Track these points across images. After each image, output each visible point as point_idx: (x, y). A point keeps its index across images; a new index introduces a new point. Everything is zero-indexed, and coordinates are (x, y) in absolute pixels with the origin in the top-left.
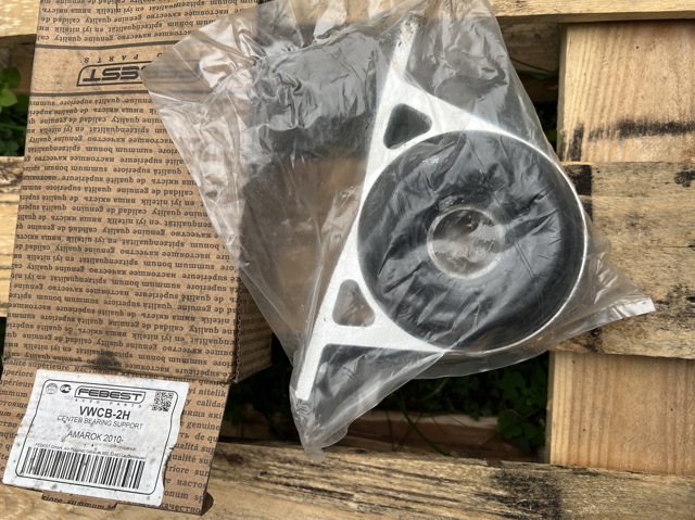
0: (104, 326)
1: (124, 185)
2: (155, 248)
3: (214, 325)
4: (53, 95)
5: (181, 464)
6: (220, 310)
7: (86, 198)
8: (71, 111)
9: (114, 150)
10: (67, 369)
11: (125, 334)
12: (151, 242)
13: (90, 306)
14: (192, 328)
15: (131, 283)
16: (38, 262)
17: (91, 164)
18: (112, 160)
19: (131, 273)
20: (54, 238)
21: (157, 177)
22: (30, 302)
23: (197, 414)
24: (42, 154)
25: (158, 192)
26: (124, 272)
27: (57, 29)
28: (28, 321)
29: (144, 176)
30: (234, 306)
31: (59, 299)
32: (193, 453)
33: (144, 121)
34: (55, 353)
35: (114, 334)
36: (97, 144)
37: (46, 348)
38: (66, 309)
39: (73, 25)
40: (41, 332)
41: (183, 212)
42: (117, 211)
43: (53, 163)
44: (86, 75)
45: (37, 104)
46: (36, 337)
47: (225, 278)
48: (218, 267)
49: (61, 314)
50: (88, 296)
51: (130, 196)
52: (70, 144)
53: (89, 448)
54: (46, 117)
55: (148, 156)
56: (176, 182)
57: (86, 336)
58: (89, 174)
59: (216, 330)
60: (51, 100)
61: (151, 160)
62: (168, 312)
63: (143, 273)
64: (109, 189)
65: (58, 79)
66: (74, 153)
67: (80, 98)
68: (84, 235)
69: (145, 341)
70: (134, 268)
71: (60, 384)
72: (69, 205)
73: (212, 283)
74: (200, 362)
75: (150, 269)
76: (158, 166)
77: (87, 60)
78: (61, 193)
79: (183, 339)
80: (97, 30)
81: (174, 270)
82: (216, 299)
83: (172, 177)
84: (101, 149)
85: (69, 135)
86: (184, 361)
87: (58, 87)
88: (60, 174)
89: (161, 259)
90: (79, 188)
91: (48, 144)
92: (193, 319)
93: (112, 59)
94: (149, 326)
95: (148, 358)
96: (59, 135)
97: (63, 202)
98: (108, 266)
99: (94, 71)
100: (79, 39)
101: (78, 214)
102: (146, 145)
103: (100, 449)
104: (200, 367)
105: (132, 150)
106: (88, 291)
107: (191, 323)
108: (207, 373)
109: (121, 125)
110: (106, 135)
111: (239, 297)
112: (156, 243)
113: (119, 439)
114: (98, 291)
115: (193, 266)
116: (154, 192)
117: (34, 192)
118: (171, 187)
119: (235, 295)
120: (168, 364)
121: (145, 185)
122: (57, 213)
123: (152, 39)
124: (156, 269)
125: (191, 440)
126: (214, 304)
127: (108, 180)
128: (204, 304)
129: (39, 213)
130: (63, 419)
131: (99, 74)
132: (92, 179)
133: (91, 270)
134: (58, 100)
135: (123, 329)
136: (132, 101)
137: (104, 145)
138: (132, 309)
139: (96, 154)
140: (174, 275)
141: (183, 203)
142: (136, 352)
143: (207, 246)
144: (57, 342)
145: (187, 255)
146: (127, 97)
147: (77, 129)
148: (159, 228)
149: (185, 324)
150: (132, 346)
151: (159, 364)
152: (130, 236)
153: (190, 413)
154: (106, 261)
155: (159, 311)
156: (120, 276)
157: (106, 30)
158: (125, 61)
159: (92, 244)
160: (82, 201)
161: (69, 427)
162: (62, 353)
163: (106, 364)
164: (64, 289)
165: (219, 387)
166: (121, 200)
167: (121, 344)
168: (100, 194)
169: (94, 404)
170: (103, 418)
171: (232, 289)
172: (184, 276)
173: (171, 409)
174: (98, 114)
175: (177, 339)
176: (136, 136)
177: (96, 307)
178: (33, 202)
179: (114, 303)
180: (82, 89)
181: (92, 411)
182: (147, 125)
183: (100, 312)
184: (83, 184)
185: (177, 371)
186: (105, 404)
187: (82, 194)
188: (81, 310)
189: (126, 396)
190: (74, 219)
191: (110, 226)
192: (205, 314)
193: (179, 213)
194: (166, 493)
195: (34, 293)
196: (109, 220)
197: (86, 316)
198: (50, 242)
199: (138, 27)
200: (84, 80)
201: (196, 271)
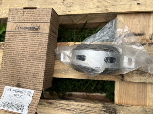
0: (18, 78)
1: (23, 51)
2: (29, 63)
3: (39, 79)
4: (10, 32)
5: (31, 107)
6: (41, 76)
7: (16, 53)
8: (14, 35)
9: (22, 44)
10: (11, 86)
11: (22, 80)
12: (28, 62)
13: (16, 74)
14: (35, 80)
15: (24, 70)
16: (6, 65)
17: (17, 46)
18: (21, 45)
19: (24, 68)
20: (9, 60)
21: (30, 49)
22: (4, 72)
23: (35, 97)
24: (8, 43)
25: (30, 52)
26: (23, 68)
27: (12, 18)
28: (4, 76)
29: (27, 49)
30: (43, 76)
31: (10, 72)
32: (34, 104)
33: (28, 38)
34: (9, 83)
35: (20, 80)
36: (18, 42)
37: (7, 82)
38: (11, 74)
39: (15, 18)
40: (6, 79)
41: (34, 56)
42: (22, 56)
43: (10, 45)
44: (17, 28)
45: (7, 33)
46: (5, 79)
47: (42, 70)
48: (41, 68)
49: (10, 75)
50: (15, 72)
51: (24, 53)
52: (13, 42)
53: (14, 102)
54: (9, 36)
55: (28, 45)
56: (33, 51)
57: (15, 80)
58: (17, 48)
59: (40, 80)
60: (10, 33)
61: (29, 46)
62: (31, 76)
63: (26, 68)
64: (20, 51)
65: (11, 29)
66: (14, 44)
67: (16, 33)
68: (15, 60)
69: (26, 82)
70: (24, 67)
71: (9, 89)
72: (12, 54)
73: (39, 71)
74: (36, 86)
75: (27, 67)
76: (30, 47)
77: (17, 25)
78: (11, 51)
79: (33, 82)
80: (19, 19)
81: (32, 68)
82: (40, 74)
83: (32, 49)
84: (19, 43)
85: (13, 40)
86: (33, 86)
87: (11, 30)
88: (11, 48)
89: (30, 66)
90: (15, 51)
91: (9, 42)
92: (35, 78)
93: (22, 25)
94: (27, 79)
95: (27, 85)
96: (11, 40)
97: (11, 53)
98: (19, 66)
99: (18, 27)
100: (16, 20)
101: (14, 56)
102: (28, 43)
103: (16, 102)
104: (36, 87)
105: (25, 44)
106: (15, 71)
107: (35, 79)
108: (38, 89)
109: (23, 39)
110: (20, 40)
111: (44, 74)
112: (29, 62)
113: (20, 101)
114: (17, 71)
115: (36, 67)
116: (29, 52)
117: (6, 51)
118: (32, 51)
119: (44, 73)
120: (30, 86)
121: (27, 51)
122: (10, 55)
123: (30, 22)
124: (29, 68)
125: (34, 102)
126: (40, 75)
127: (20, 49)
128: (38, 75)
129: (7, 55)
130: (10, 96)
131: (19, 28)
132: (17, 49)
133: (16, 67)
134: (11, 33)
135: (22, 79)
136: (25, 34)
137: (20, 42)
138: (24, 75)
139: (18, 44)
140: (32, 69)
141: (34, 55)
142: (24, 84)
143: (39, 63)
144: (9, 81)
145: (35, 65)
146: (25, 33)
147: (15, 39)
148: (30, 59)
149: (34, 79)
150: (24, 82)
151: (29, 86)
152: (24, 61)
153: (34, 96)
154: (19, 65)
155: (29, 76)
156: (22, 69)
157: (21, 19)
158: (25, 26)
159: (17, 62)
160: (15, 53)
161: (11, 98)
162: (10, 83)
163: (18, 86)
164: (11, 70)
165: (40, 92)
166: (23, 53)
167: (21, 82)
168: (19, 52)
169: (16, 93)
170: (17, 96)
171: (43, 72)
172: (34, 69)
173: (30, 95)
174: (19, 36)
175: (32, 81)
176: (26, 41)
177: (17, 74)
178: (6, 53)
179: (20, 74)
180: (16, 31)
181: (15, 95)
182: (28, 39)
183: (18, 75)
184: (15, 50)
185: (32, 88)
186: (18, 93)
187: (15, 52)
188: (14, 75)
189: (22, 92)
190: (13, 57)
191: (20, 58)
192: (38, 77)
193: (34, 57)
194: (28, 112)
195: (5, 71)
196: (20, 57)
197: (15, 76)
198: (8, 61)
199: (27, 19)
200: (17, 29)
201: (36, 68)
